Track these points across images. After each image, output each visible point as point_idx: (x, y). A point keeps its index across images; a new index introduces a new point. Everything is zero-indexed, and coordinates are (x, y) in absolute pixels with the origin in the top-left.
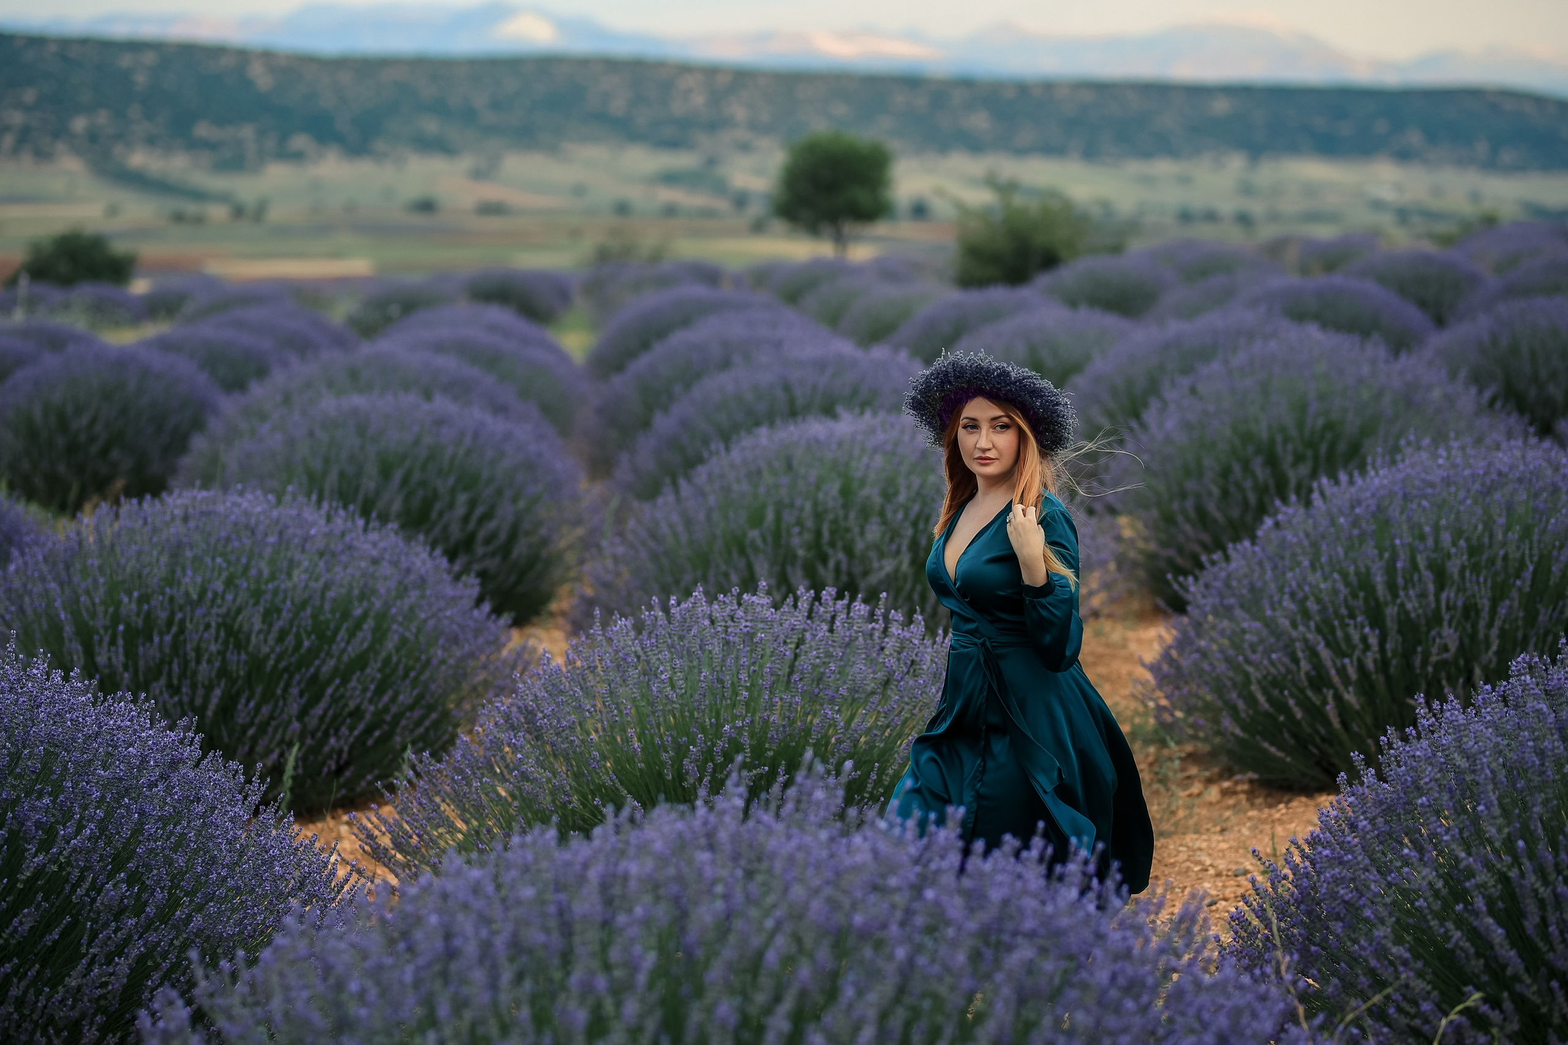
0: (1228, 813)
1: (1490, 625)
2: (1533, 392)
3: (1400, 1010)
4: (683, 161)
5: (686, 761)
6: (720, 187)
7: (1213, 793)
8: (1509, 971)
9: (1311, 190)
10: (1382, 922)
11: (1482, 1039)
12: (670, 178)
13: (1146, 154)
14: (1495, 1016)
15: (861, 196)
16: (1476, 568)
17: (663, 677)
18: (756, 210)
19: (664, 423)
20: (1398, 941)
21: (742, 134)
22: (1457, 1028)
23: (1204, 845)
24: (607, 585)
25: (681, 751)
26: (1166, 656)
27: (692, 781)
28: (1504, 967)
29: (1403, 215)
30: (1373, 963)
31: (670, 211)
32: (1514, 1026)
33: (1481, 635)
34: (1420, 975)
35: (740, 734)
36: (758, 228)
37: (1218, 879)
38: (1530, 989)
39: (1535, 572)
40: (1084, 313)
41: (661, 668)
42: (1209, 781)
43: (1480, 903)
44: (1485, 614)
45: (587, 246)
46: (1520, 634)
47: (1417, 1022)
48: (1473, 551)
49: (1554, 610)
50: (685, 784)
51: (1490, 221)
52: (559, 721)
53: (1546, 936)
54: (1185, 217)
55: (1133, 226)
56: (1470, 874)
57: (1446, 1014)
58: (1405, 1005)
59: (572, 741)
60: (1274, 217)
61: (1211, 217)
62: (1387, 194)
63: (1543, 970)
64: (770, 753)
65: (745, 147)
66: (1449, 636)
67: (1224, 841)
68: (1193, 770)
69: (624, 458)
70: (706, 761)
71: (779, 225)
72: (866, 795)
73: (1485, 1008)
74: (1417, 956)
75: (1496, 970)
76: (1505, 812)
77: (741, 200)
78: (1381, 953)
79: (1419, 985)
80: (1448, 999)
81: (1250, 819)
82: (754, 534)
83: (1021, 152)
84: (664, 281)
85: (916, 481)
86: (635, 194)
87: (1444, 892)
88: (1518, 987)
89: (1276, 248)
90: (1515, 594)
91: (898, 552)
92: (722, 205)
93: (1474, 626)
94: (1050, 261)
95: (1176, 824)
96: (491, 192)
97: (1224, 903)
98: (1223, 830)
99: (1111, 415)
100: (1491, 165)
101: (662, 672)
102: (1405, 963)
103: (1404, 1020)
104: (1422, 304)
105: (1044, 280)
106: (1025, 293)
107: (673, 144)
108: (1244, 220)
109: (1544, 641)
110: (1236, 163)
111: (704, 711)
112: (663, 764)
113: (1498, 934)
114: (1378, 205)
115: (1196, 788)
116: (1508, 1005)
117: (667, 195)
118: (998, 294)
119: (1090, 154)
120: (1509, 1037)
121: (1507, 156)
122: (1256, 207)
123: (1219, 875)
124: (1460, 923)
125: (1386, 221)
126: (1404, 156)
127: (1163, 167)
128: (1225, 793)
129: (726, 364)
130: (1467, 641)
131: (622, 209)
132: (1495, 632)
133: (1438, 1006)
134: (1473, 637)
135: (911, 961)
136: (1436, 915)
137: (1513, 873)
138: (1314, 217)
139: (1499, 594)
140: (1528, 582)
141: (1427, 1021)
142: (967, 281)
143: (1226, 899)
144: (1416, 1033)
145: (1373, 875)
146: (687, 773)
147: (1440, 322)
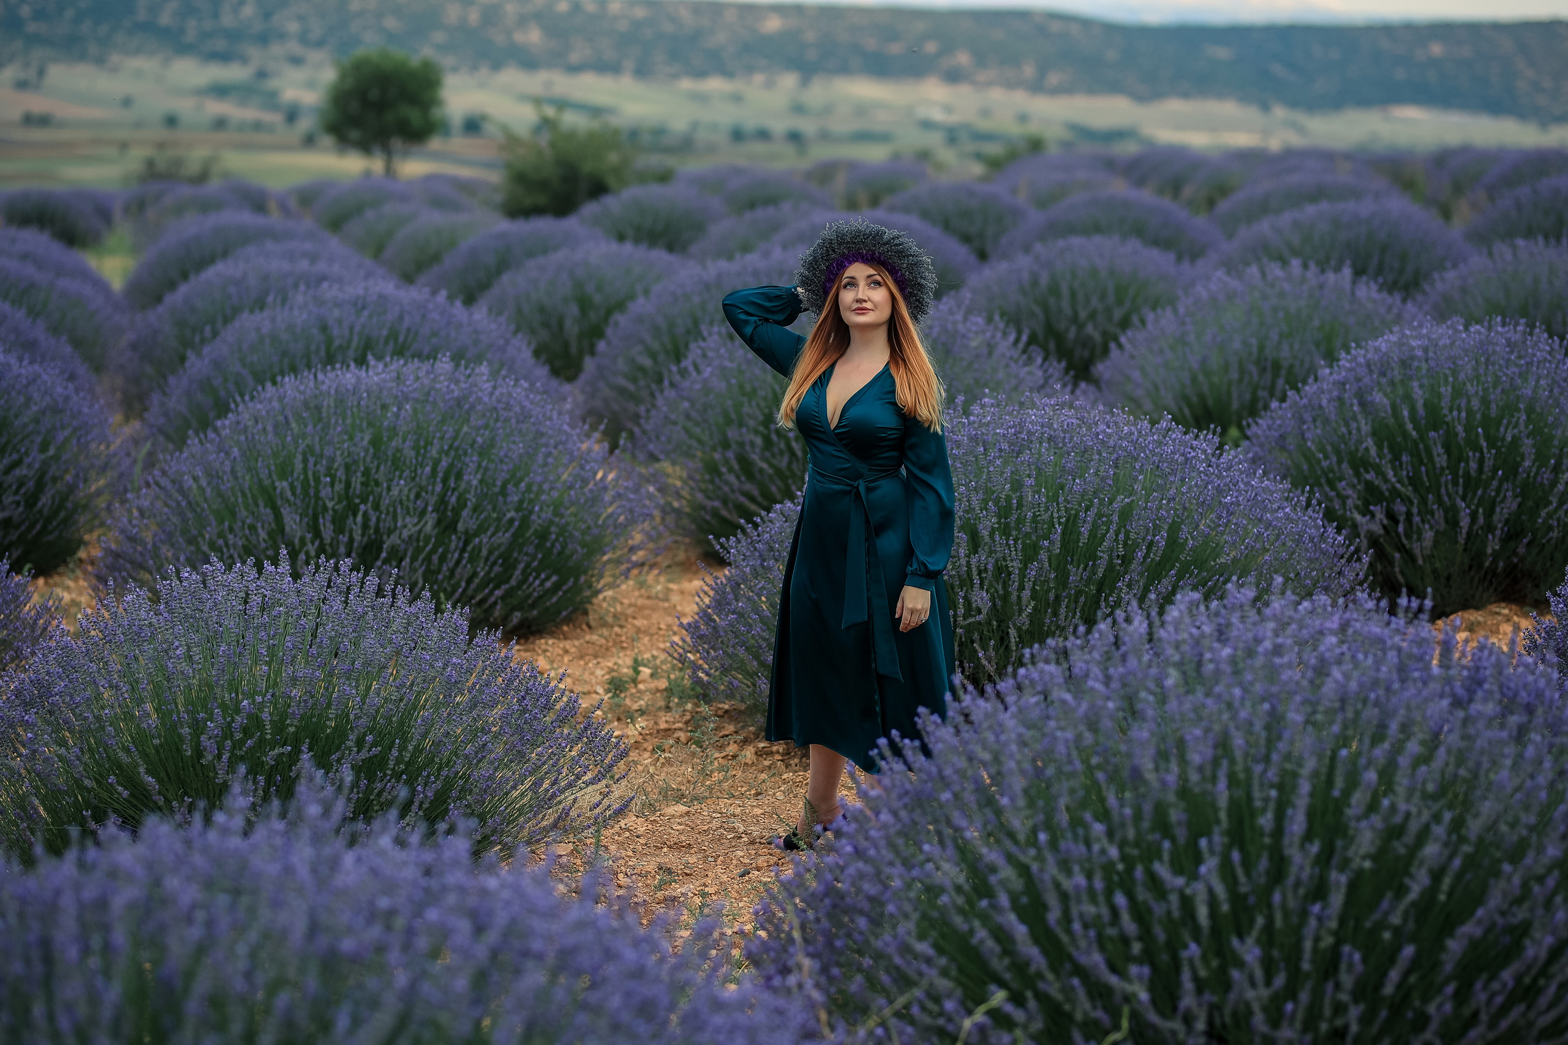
0: (764, 776)
1: (1021, 588)
2: (1072, 334)
3: (923, 1008)
4: (234, 73)
5: (203, 738)
6: (271, 100)
7: (749, 753)
8: (1033, 969)
9: (861, 110)
10: (906, 916)
11: (1006, 1038)
12: (220, 91)
13: (700, 74)
14: (1019, 1015)
15: (414, 115)
16: (1006, 531)
17: (178, 652)
18: (305, 124)
19: (197, 365)
20: (921, 937)
21: (294, 47)
22: (981, 1029)
23: (738, 811)
24: (132, 539)
25: (198, 728)
26: (704, 614)
27: (210, 758)
28: (1028, 964)
29: (952, 136)
30: (897, 960)
31: (220, 124)
32: (1038, 1025)
33: (1014, 597)
34: (944, 973)
35: (261, 710)
36: (309, 142)
37: (752, 847)
38: (1053, 989)
39: (1063, 533)
40: (628, 247)
41: (177, 643)
42: (746, 741)
43: (1004, 900)
44: (1015, 577)
45: (134, 160)
46: (1052, 596)
47: (941, 1022)
48: (1004, 512)
49: (1085, 569)
50: (203, 761)
51: (1036, 145)
52: (72, 697)
53: (1069, 932)
54: (738, 135)
55: (686, 145)
56: (993, 869)
57: (970, 1013)
58: (930, 1005)
59: (86, 718)
60: (825, 136)
61: (763, 135)
62: (937, 115)
63: (1068, 966)
64: (292, 729)
65: (296, 61)
66: (981, 598)
67: (758, 806)
68: (730, 728)
69: (156, 398)
70: (225, 737)
71: (327, 140)
72: (389, 772)
73: (1009, 1008)
74: (940, 950)
75: (1020, 967)
76: (1031, 804)
77: (292, 115)
78: (905, 949)
79: (943, 984)
80: (973, 998)
81: (785, 782)
82: (282, 485)
83: (574, 69)
84: (207, 206)
85: (450, 430)
86: (184, 107)
87: (967, 887)
88: (1041, 985)
89: (825, 173)
90: (1043, 555)
91: (423, 513)
92: (274, 118)
93: (1005, 586)
94: (598, 189)
95: (710, 788)
96: (36, 103)
97: (756, 873)
98: (758, 794)
99: (653, 356)
100: (1037, 87)
101: (177, 647)
102: (928, 961)
103: (927, 1020)
104: (966, 239)
105: (590, 209)
106: (571, 223)
107: (224, 57)
108: (795, 137)
109: (1076, 602)
110: (789, 81)
111: (223, 686)
112: (181, 739)
113: (1021, 931)
114: (927, 125)
115: (732, 749)
116: (1032, 1004)
117: (216, 108)
118: (544, 225)
119: (642, 72)
120: (1033, 1037)
121: (1054, 79)
122: (808, 126)
123: (752, 843)
124: (985, 919)
125: (934, 140)
126: (953, 77)
127: (715, 84)
128: (759, 754)
129: (260, 304)
130: (999, 603)
131: (171, 121)
132: (1026, 593)
133: (962, 1003)
134: (1005, 597)
135: (413, 986)
136: (961, 911)
137: (1035, 867)
138: (863, 137)
139: (1030, 554)
140: (1058, 545)
141: (950, 1020)
142: (516, 211)
143: (758, 869)
144: (941, 1032)
145: (898, 870)
146: (205, 749)
147: (983, 256)
